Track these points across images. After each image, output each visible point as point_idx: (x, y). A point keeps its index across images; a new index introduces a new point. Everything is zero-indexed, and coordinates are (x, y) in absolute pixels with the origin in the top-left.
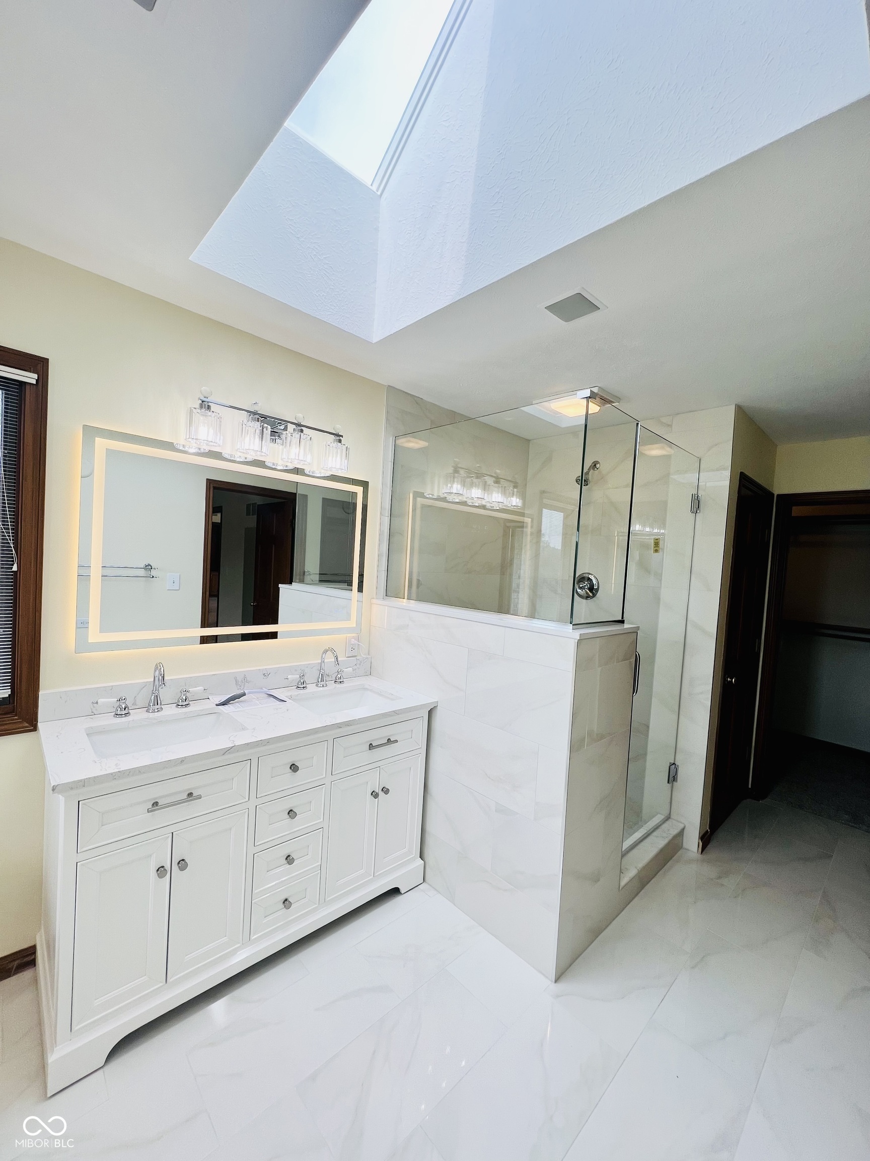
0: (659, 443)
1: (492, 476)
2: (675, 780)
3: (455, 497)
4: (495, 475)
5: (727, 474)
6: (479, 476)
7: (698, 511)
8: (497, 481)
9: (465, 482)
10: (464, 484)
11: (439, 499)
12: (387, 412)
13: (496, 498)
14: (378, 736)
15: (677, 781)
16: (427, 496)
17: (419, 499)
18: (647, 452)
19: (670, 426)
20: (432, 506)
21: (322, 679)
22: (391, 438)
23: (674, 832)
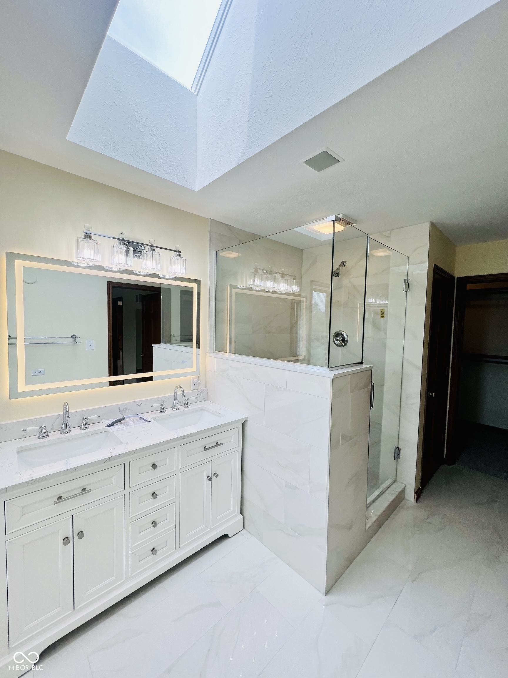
0: (382, 248)
1: (279, 273)
2: (399, 457)
3: (256, 287)
4: (282, 273)
5: (426, 265)
6: (271, 273)
7: (408, 290)
8: (283, 276)
9: (262, 277)
10: (261, 279)
11: (247, 289)
12: (211, 236)
13: (283, 286)
14: (210, 441)
15: (400, 458)
16: (240, 287)
17: (233, 290)
18: (375, 254)
19: (389, 237)
20: (241, 293)
21: (175, 406)
22: (214, 252)
23: (399, 490)
